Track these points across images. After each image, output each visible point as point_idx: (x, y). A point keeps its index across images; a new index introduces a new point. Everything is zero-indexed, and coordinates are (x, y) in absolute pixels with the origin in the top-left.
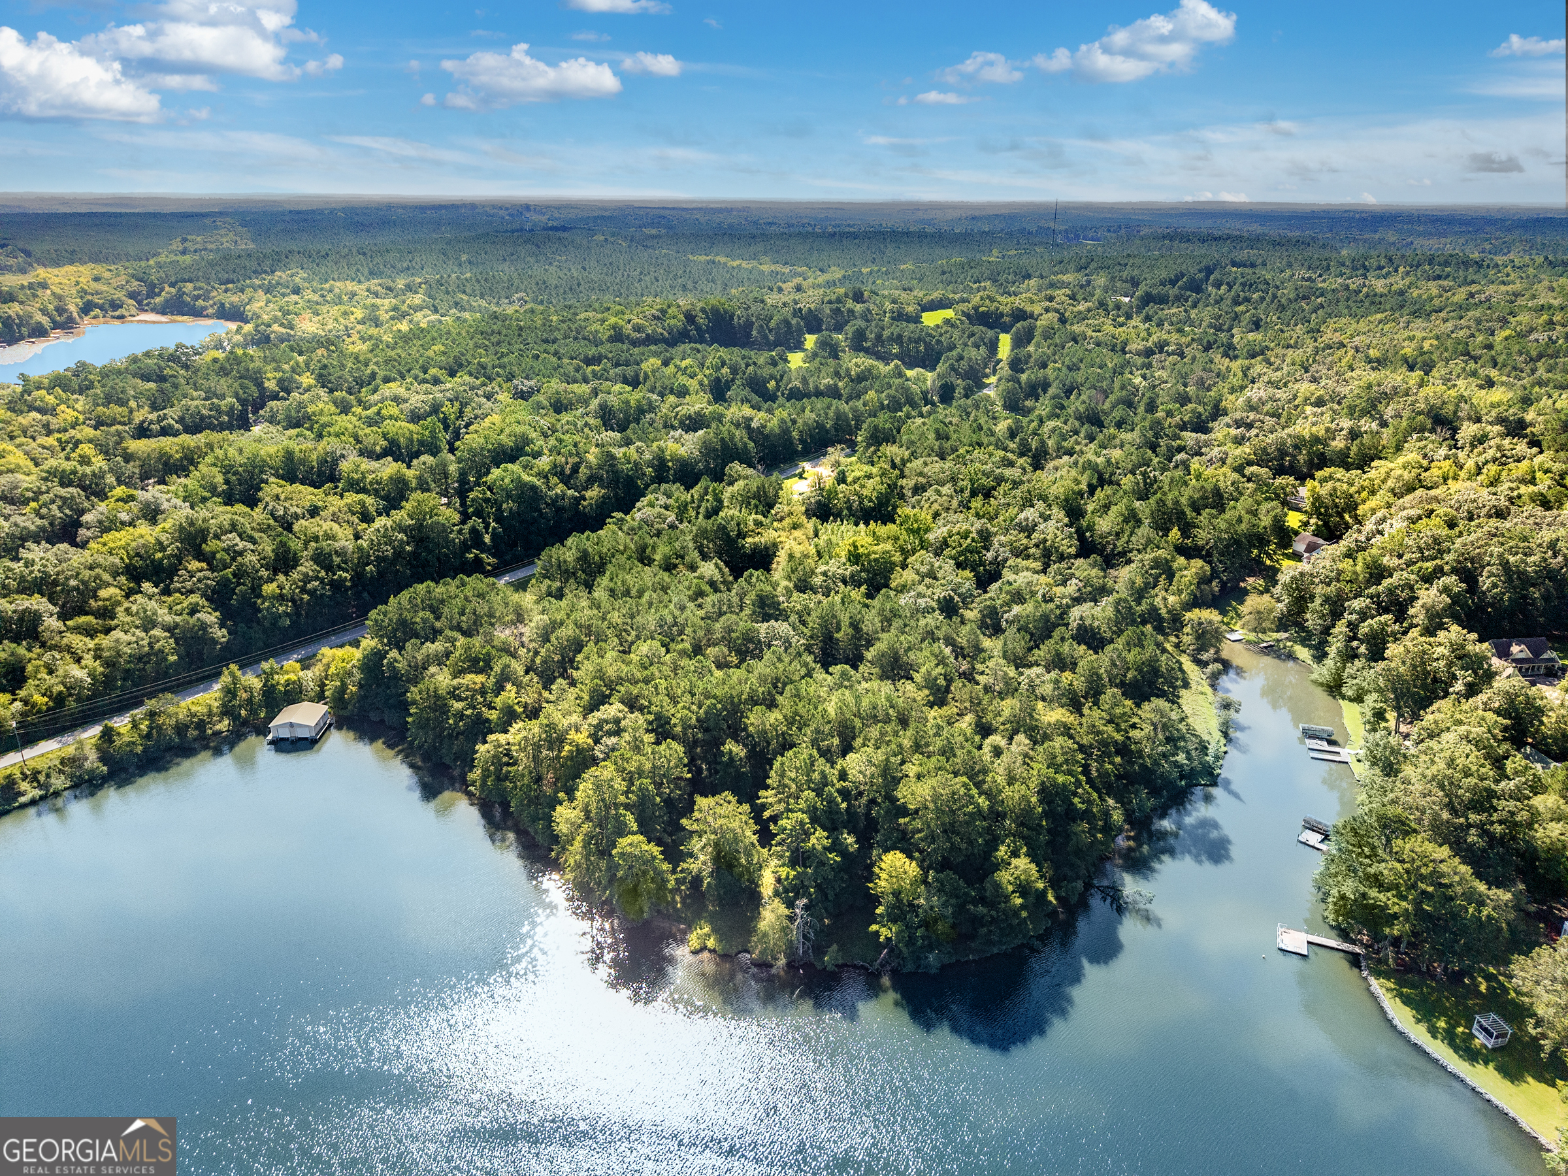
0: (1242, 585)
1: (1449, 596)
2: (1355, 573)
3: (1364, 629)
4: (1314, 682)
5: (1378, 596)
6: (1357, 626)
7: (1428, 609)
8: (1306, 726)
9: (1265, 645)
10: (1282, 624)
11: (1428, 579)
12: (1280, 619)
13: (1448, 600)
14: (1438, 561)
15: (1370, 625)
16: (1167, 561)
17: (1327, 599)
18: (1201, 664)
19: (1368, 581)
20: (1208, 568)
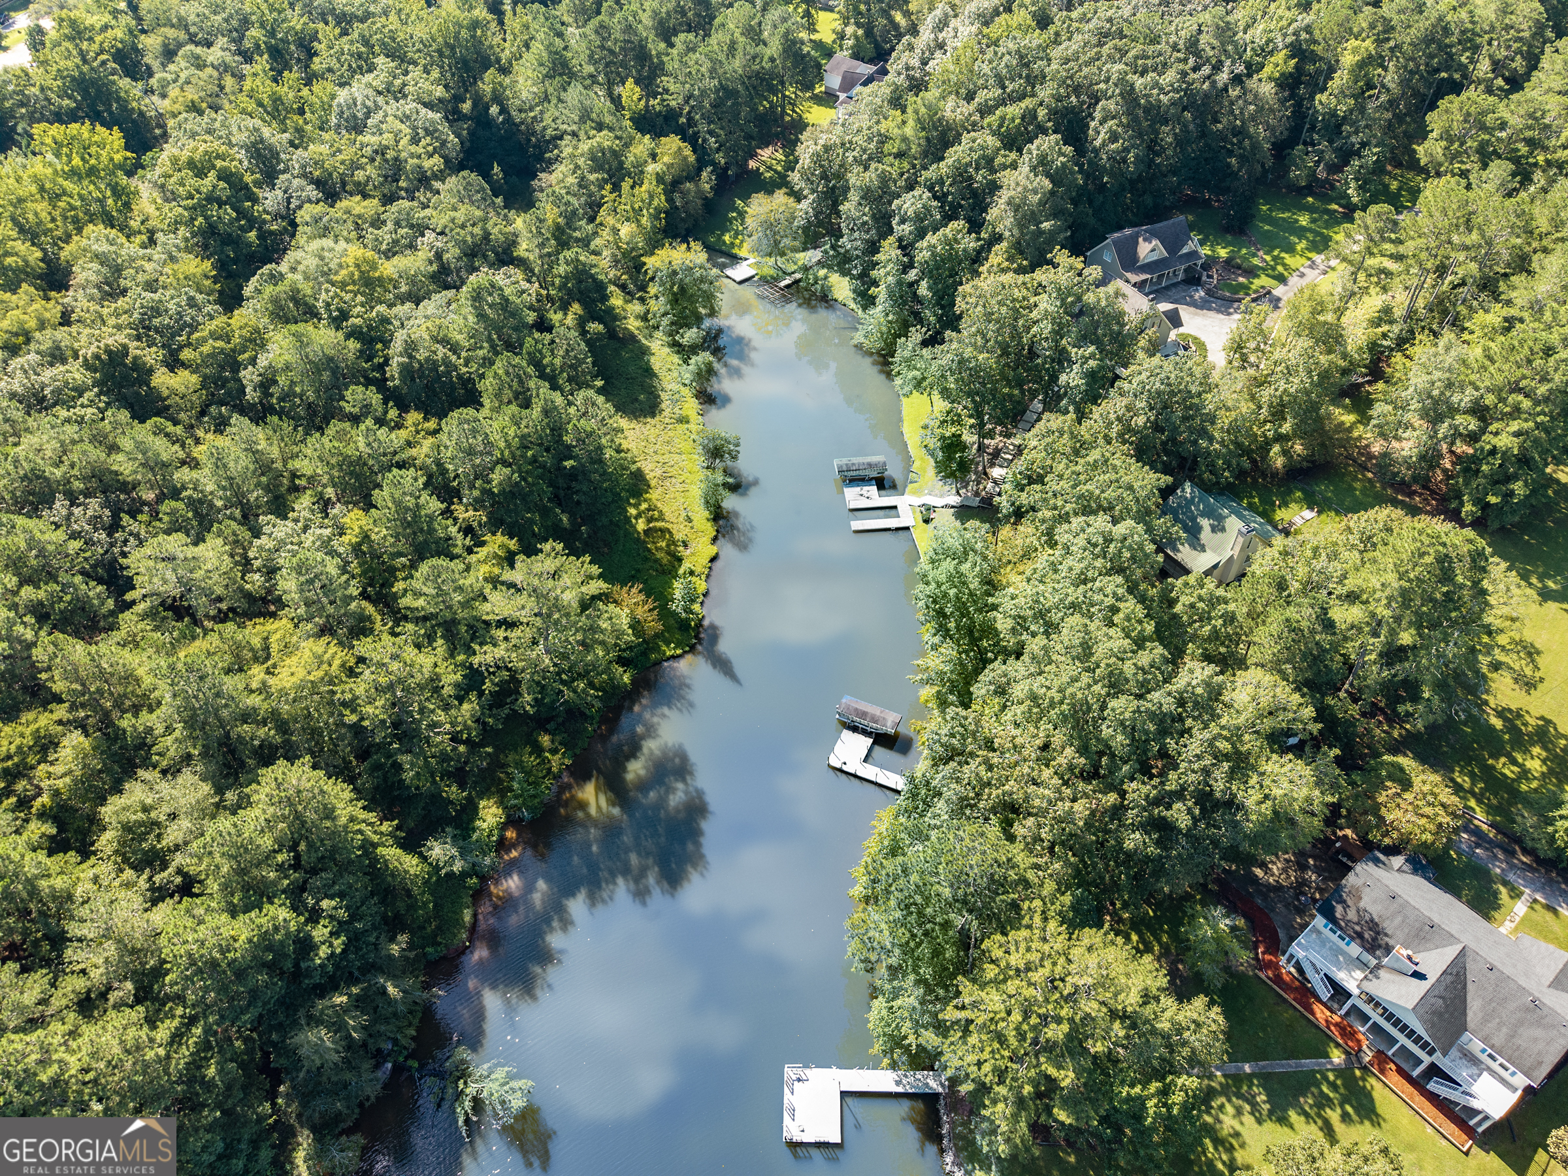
0: (752, 164)
1: (1048, 175)
2: (905, 139)
3: (922, 254)
4: (859, 347)
5: (941, 182)
6: (912, 245)
7: (1015, 206)
8: (844, 461)
9: (787, 282)
10: (811, 237)
11: (1014, 141)
12: (806, 229)
13: (1047, 184)
14: (1028, 103)
15: (932, 247)
16: (615, 154)
17: (867, 195)
18: (685, 352)
19: (925, 154)
20: (688, 152)
